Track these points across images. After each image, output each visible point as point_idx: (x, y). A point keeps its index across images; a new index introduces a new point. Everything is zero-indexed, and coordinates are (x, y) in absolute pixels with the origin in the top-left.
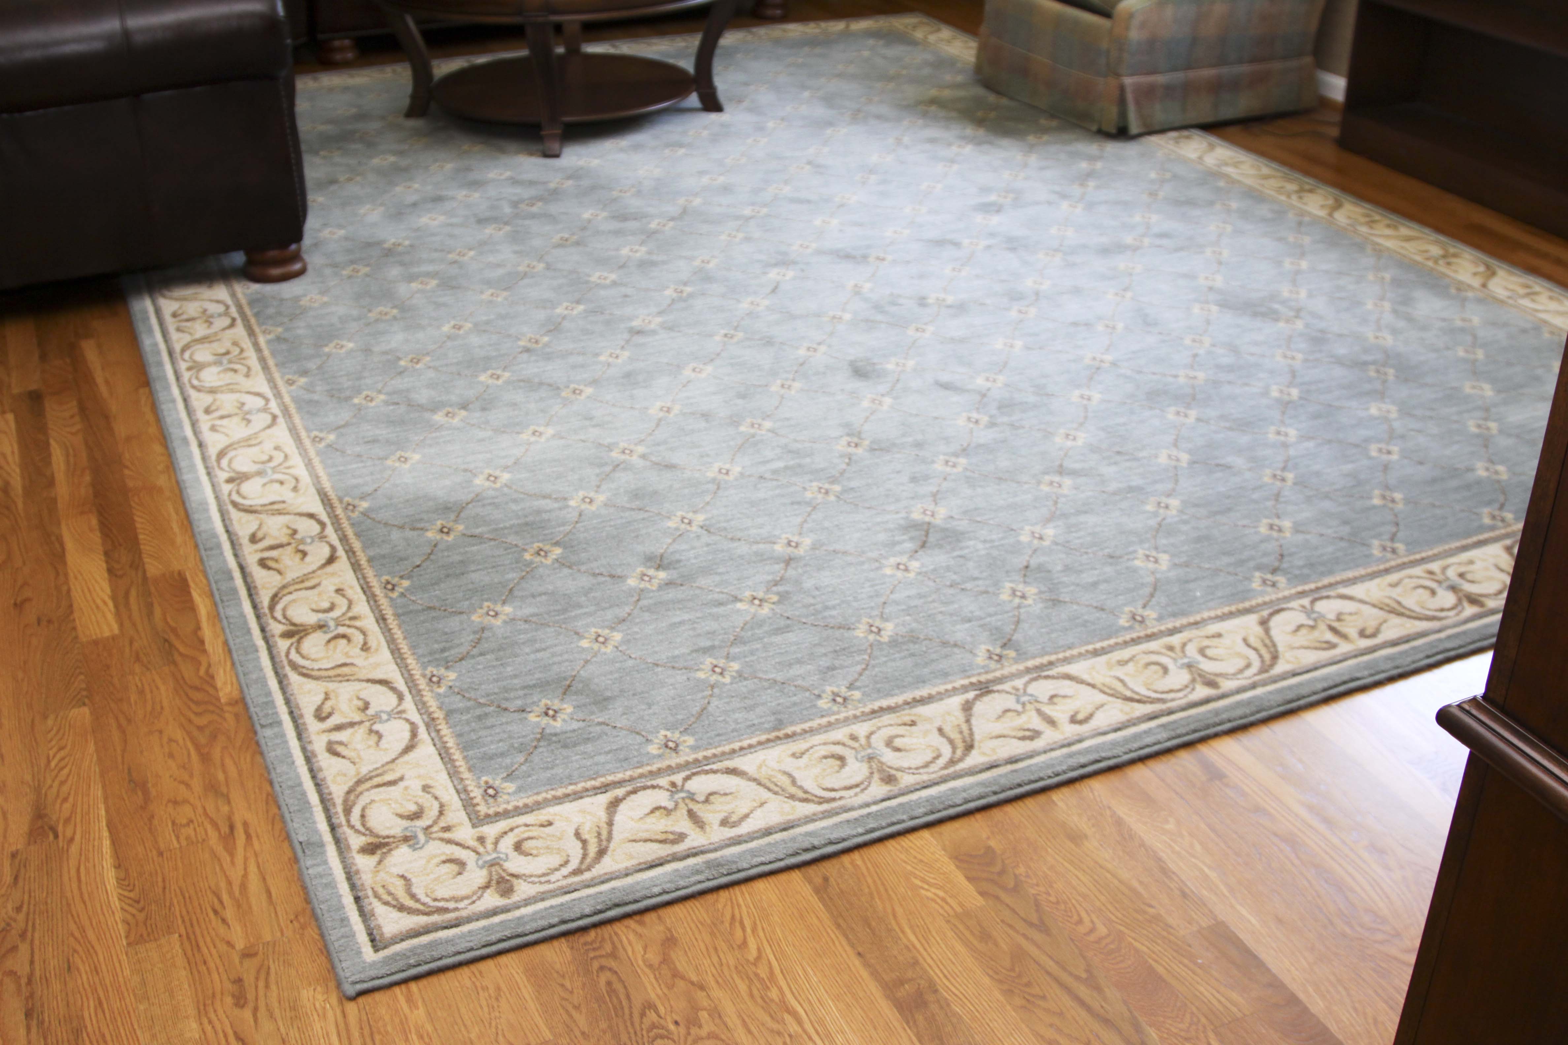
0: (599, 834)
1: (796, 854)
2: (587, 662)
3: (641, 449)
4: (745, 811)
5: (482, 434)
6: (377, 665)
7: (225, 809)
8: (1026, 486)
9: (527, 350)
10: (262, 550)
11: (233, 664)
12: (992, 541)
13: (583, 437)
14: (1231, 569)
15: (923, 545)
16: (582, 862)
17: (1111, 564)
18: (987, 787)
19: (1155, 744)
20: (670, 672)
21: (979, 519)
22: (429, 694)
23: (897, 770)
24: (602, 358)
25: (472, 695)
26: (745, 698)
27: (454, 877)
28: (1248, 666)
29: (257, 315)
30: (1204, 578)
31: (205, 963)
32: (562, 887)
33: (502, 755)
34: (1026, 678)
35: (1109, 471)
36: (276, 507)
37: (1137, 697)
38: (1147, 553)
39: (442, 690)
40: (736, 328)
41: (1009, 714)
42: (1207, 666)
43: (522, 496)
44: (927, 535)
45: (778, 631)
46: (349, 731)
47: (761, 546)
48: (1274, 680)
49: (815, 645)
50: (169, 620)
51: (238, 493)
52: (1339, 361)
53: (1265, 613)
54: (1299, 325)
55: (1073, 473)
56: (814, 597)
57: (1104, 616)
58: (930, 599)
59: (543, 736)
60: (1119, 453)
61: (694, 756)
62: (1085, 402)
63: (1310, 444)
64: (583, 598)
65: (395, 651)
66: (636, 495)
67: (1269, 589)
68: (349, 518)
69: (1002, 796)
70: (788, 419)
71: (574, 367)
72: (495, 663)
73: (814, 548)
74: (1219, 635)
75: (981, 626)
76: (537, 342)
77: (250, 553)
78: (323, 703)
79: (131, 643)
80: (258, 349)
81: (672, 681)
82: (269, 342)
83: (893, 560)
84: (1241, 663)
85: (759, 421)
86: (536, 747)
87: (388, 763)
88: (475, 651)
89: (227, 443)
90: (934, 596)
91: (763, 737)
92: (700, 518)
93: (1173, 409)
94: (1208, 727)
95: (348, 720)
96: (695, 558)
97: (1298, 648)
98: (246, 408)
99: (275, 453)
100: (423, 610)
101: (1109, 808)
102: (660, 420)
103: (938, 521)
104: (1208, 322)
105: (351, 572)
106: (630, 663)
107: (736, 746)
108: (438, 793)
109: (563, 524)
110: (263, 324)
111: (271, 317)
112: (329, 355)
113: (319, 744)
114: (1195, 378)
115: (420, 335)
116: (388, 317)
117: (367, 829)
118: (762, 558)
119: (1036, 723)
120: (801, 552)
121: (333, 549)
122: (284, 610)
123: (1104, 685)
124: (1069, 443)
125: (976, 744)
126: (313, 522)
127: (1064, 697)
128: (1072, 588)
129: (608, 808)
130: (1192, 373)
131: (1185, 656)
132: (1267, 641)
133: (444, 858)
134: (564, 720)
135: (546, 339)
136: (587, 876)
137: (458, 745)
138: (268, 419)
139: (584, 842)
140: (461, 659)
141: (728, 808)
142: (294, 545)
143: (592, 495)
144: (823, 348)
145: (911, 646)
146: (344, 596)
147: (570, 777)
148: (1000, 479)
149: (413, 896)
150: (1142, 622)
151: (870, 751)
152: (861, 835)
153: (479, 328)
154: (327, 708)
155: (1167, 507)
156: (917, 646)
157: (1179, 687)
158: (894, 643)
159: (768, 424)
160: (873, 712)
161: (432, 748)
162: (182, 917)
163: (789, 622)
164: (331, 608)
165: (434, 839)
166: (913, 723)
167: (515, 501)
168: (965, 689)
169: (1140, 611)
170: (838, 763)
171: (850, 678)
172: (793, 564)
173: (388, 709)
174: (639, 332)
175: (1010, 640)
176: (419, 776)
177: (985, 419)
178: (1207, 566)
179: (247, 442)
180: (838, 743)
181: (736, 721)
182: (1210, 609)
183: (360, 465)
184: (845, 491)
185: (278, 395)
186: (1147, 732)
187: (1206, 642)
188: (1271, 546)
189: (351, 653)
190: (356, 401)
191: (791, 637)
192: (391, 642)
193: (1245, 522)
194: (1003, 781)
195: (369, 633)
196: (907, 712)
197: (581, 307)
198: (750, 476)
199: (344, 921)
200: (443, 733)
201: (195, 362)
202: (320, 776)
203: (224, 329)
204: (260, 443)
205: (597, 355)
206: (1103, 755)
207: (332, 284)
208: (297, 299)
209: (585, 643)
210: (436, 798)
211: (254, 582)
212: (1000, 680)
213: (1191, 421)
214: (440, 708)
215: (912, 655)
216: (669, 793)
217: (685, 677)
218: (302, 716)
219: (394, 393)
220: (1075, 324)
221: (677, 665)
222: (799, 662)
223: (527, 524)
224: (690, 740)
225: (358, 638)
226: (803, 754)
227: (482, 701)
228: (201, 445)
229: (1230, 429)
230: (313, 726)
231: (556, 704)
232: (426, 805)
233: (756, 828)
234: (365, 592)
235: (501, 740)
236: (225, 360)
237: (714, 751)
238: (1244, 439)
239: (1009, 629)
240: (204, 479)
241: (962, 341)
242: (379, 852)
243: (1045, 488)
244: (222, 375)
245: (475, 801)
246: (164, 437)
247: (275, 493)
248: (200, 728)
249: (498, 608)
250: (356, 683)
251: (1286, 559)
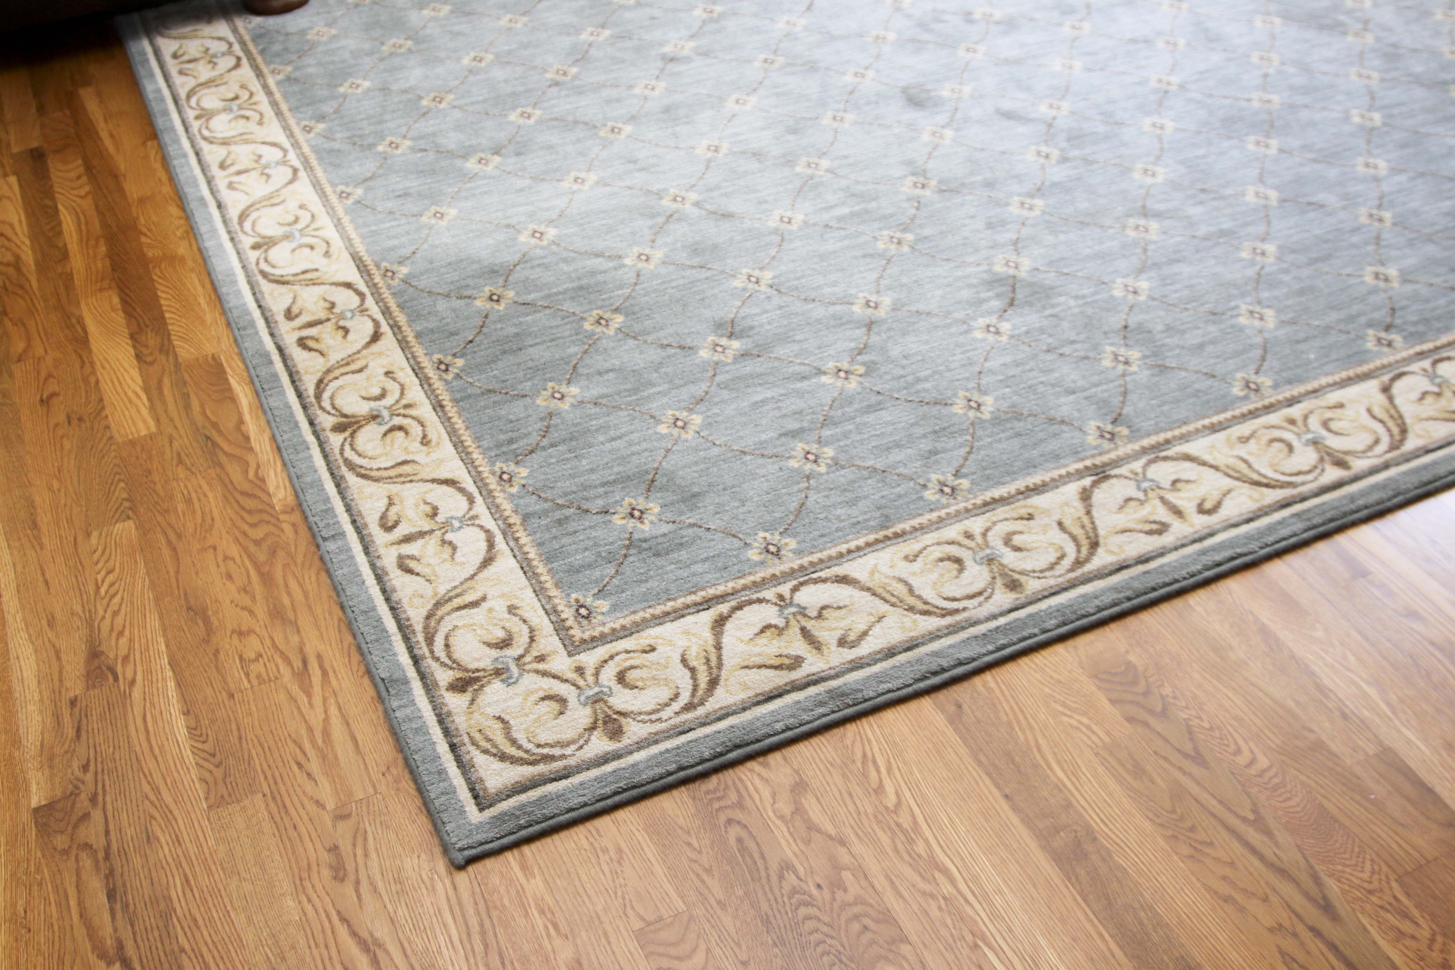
0: (708, 660)
1: (924, 678)
2: (668, 451)
3: (693, 196)
4: (863, 627)
5: (520, 183)
6: (441, 462)
7: (295, 639)
8: (1111, 231)
9: (557, 84)
10: (300, 328)
11: (284, 464)
12: (1084, 297)
13: (629, 184)
14: (1342, 326)
15: (1011, 304)
16: (693, 695)
17: (1214, 322)
18: (1120, 592)
19: (1291, 536)
20: (760, 461)
21: (1066, 271)
22: (502, 495)
23: (1021, 573)
24: (637, 91)
25: (548, 494)
26: (845, 490)
27: (556, 718)
28: (1377, 442)
29: (262, 52)
30: (1315, 337)
31: (295, 827)
32: (676, 726)
33: (590, 566)
34: (1143, 461)
35: (1195, 211)
36: (308, 276)
37: (1265, 481)
38: (1251, 308)
39: (514, 490)
40: (775, 52)
41: (1132, 504)
42: (1334, 443)
43: (572, 255)
44: (1014, 290)
45: (870, 409)
46: (420, 542)
47: (838, 308)
48: (1407, 458)
49: (912, 425)
50: (208, 413)
51: (266, 260)
52: (1418, 80)
53: (1386, 378)
54: (1369, 39)
55: (1158, 215)
56: (903, 367)
57: (1216, 384)
58: (1027, 367)
59: (631, 543)
60: (1203, 191)
61: (799, 562)
62: (1158, 132)
63: (1402, 178)
64: (655, 375)
65: (458, 445)
66: (695, 250)
67: (1385, 349)
68: (389, 287)
69: (1135, 602)
70: (845, 157)
71: (608, 102)
72: (568, 456)
73: (895, 308)
74: (1341, 406)
75: (1087, 398)
76: (565, 74)
77: (288, 332)
78: (387, 510)
79: (171, 442)
80: (269, 93)
81: (762, 471)
82: (279, 83)
83: (982, 322)
84: (1369, 439)
85: (816, 160)
86: (625, 556)
87: (467, 580)
88: (545, 442)
89: (249, 203)
90: (1032, 364)
91: (871, 538)
92: (767, 276)
93: (1252, 138)
94: (1345, 514)
95: (418, 529)
96: (769, 323)
97: (1427, 419)
98: (263, 161)
99: (301, 213)
100: (483, 394)
101: (1252, 613)
102: (709, 161)
103: (1023, 273)
104: (1273, 37)
105: (399, 350)
106: (715, 451)
107: (843, 548)
108: (526, 615)
109: (621, 287)
110: (271, 62)
111: (278, 55)
112: (345, 97)
113: (389, 560)
114: (1269, 101)
115: (440, 70)
116: (402, 50)
117: (454, 662)
118: (840, 322)
119: (1162, 514)
120: (881, 313)
121: (376, 324)
122: (332, 398)
123: (1228, 467)
124: (1149, 180)
125: (1101, 541)
126: (350, 293)
127: (1188, 481)
128: (1177, 351)
129: (713, 628)
130: (1266, 97)
131: (1308, 431)
132: (1393, 412)
133: (541, 694)
134: (652, 522)
135: (574, 70)
136: (701, 711)
137: (541, 555)
138: (289, 172)
139: (693, 670)
140: (532, 452)
141: (844, 624)
142: (333, 321)
143: (647, 251)
144: (871, 74)
145: (1016, 424)
146: (394, 379)
147: (667, 591)
148: (1082, 223)
149: (514, 742)
150: (1257, 390)
151: (988, 551)
152: (992, 652)
153: (501, 60)
154: (392, 516)
155: (1263, 254)
156: (1021, 424)
157: (1307, 468)
158: (997, 420)
159: (825, 163)
160: (986, 504)
161: (513, 561)
162: (263, 772)
163: (880, 398)
164: (383, 396)
165: (529, 671)
166: (1030, 517)
167: (565, 261)
168: (1080, 474)
169: (1253, 378)
170: (956, 566)
171: (956, 464)
172: (875, 329)
173: (460, 514)
174: (672, 60)
175: (1120, 415)
176: (503, 595)
177: (1055, 153)
178: (1316, 323)
179: (271, 200)
180: (952, 543)
181: (838, 518)
182: (1327, 374)
183: (394, 223)
184: (918, 240)
185: (296, 145)
186: (1281, 523)
187: (1329, 414)
188: (1378, 298)
189: (411, 449)
190: (380, 148)
191: (885, 415)
192: (452, 432)
193: (1349, 270)
194: (1136, 585)
195: (428, 424)
196: (1022, 503)
197: (607, 33)
198: (814, 225)
199: (442, 772)
200: (522, 541)
201: (203, 109)
202: (395, 597)
203: (229, 71)
204: (283, 201)
205: (631, 87)
206: (1239, 551)
207: (339, 14)
208: (303, 32)
209: (663, 429)
210: (525, 621)
211: (295, 366)
212: (1116, 463)
213: (1273, 151)
214: (516, 512)
215: (1019, 435)
216: (777, 608)
217: (777, 467)
218: (366, 525)
219: (421, 138)
220: (1133, 41)
221: (766, 452)
222: (898, 445)
223: (581, 288)
224: (792, 543)
225: (416, 430)
226: (917, 556)
227: (560, 501)
228: (220, 206)
229: (1315, 161)
230: (380, 538)
231: (641, 503)
232: (515, 630)
233: (878, 647)
234: (416, 375)
235: (586, 549)
236: (234, 105)
237: (819, 555)
238: (1333, 173)
239: (1116, 401)
240: (228, 245)
241: (1018, 62)
242: (470, 689)
243: (1131, 233)
244: (233, 124)
245: (568, 624)
246: (180, 198)
247: (306, 260)
248: (257, 543)
249: (564, 389)
250: (421, 484)
251: (1399, 313)
